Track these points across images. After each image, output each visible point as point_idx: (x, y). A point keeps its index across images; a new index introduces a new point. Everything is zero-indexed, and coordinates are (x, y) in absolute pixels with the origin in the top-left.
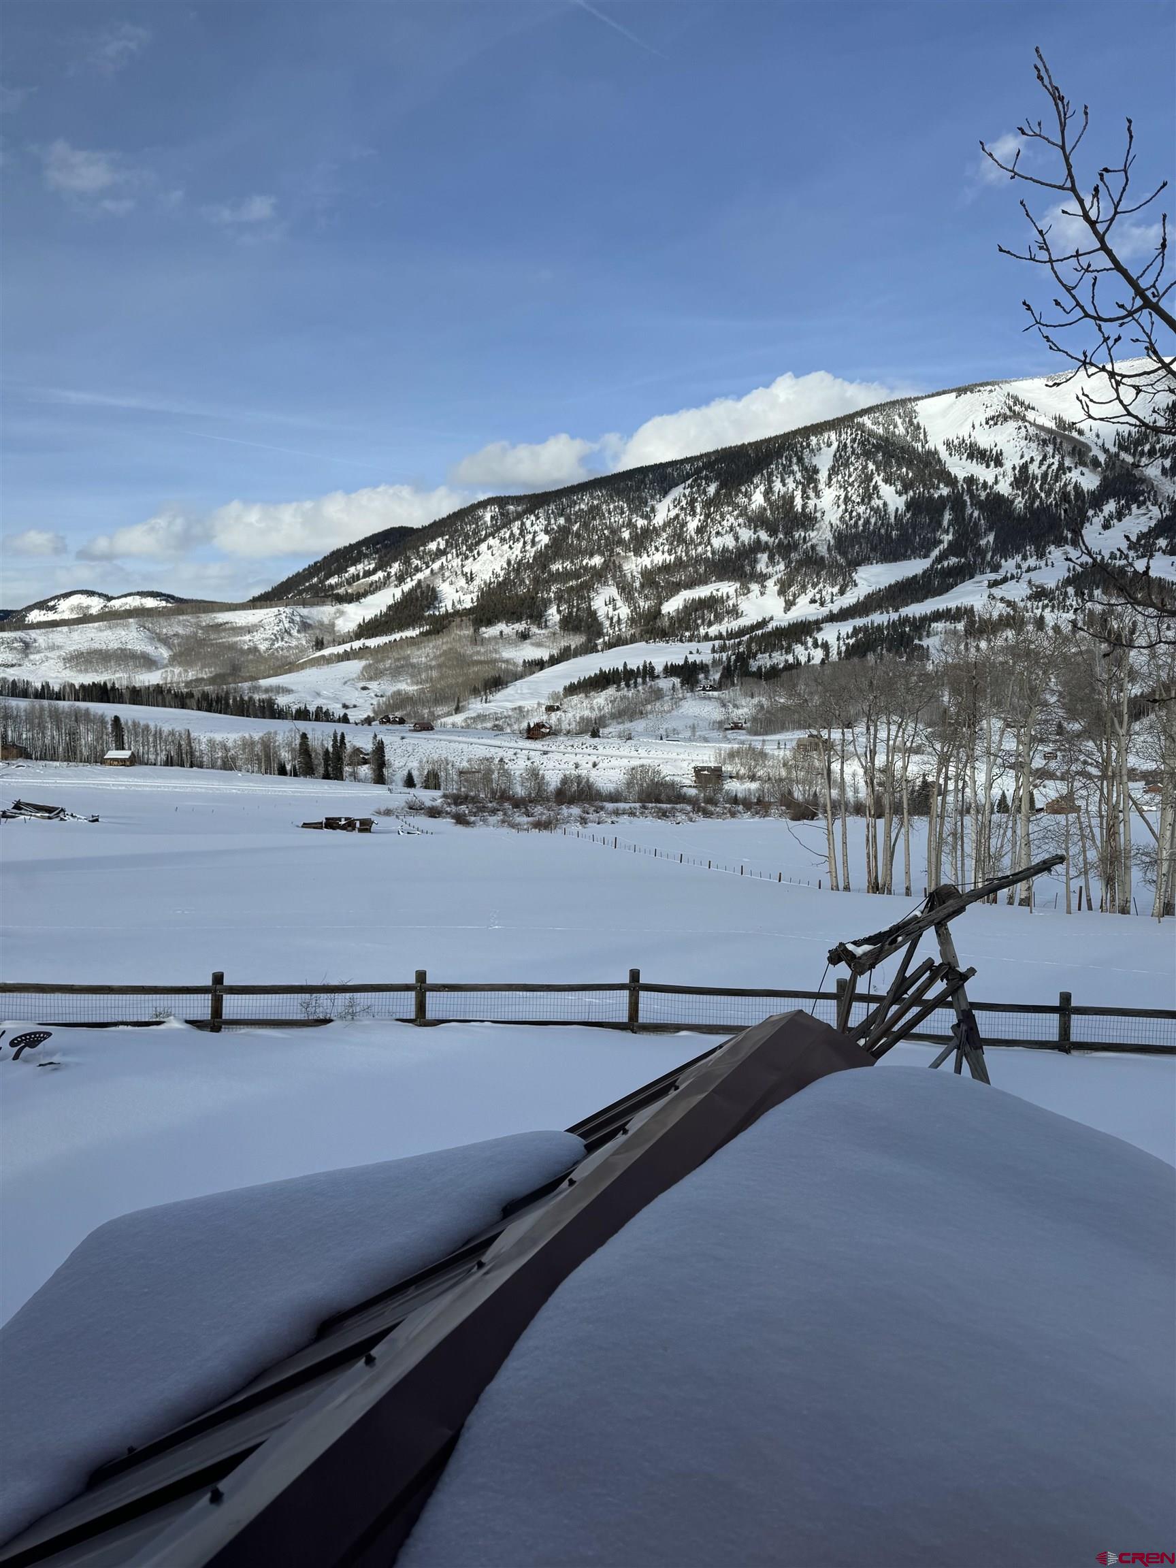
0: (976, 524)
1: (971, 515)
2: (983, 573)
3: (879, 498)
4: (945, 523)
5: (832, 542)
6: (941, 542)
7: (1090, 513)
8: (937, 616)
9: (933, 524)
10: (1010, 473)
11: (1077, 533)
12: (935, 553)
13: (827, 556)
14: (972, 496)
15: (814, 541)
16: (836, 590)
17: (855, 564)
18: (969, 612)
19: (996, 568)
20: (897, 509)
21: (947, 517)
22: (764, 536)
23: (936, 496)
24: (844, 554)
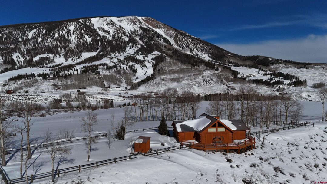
0: (106, 46)
1: (105, 44)
2: (108, 56)
3: (85, 38)
4: (100, 45)
5: (75, 47)
6: (99, 49)
7: (127, 45)
8: (100, 65)
9: (97, 45)
10: (111, 36)
11: (125, 49)
12: (98, 51)
13: (74, 50)
14: (104, 40)
15: (71, 46)
16: (77, 58)
17: (81, 52)
18: (107, 64)
19: (110, 55)
20: (89, 41)
21: (100, 43)
22: (59, 44)
23: (97, 39)
24: (78, 49)
